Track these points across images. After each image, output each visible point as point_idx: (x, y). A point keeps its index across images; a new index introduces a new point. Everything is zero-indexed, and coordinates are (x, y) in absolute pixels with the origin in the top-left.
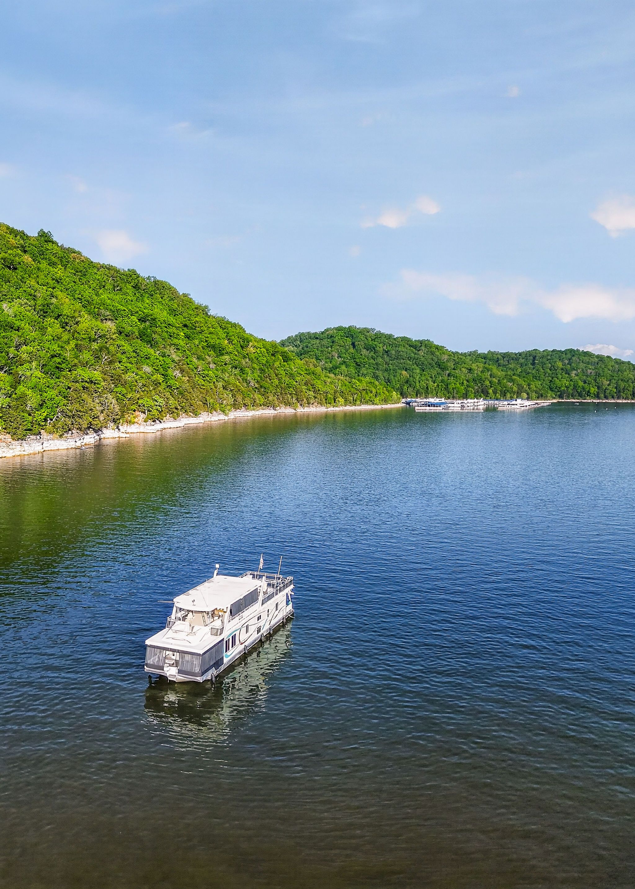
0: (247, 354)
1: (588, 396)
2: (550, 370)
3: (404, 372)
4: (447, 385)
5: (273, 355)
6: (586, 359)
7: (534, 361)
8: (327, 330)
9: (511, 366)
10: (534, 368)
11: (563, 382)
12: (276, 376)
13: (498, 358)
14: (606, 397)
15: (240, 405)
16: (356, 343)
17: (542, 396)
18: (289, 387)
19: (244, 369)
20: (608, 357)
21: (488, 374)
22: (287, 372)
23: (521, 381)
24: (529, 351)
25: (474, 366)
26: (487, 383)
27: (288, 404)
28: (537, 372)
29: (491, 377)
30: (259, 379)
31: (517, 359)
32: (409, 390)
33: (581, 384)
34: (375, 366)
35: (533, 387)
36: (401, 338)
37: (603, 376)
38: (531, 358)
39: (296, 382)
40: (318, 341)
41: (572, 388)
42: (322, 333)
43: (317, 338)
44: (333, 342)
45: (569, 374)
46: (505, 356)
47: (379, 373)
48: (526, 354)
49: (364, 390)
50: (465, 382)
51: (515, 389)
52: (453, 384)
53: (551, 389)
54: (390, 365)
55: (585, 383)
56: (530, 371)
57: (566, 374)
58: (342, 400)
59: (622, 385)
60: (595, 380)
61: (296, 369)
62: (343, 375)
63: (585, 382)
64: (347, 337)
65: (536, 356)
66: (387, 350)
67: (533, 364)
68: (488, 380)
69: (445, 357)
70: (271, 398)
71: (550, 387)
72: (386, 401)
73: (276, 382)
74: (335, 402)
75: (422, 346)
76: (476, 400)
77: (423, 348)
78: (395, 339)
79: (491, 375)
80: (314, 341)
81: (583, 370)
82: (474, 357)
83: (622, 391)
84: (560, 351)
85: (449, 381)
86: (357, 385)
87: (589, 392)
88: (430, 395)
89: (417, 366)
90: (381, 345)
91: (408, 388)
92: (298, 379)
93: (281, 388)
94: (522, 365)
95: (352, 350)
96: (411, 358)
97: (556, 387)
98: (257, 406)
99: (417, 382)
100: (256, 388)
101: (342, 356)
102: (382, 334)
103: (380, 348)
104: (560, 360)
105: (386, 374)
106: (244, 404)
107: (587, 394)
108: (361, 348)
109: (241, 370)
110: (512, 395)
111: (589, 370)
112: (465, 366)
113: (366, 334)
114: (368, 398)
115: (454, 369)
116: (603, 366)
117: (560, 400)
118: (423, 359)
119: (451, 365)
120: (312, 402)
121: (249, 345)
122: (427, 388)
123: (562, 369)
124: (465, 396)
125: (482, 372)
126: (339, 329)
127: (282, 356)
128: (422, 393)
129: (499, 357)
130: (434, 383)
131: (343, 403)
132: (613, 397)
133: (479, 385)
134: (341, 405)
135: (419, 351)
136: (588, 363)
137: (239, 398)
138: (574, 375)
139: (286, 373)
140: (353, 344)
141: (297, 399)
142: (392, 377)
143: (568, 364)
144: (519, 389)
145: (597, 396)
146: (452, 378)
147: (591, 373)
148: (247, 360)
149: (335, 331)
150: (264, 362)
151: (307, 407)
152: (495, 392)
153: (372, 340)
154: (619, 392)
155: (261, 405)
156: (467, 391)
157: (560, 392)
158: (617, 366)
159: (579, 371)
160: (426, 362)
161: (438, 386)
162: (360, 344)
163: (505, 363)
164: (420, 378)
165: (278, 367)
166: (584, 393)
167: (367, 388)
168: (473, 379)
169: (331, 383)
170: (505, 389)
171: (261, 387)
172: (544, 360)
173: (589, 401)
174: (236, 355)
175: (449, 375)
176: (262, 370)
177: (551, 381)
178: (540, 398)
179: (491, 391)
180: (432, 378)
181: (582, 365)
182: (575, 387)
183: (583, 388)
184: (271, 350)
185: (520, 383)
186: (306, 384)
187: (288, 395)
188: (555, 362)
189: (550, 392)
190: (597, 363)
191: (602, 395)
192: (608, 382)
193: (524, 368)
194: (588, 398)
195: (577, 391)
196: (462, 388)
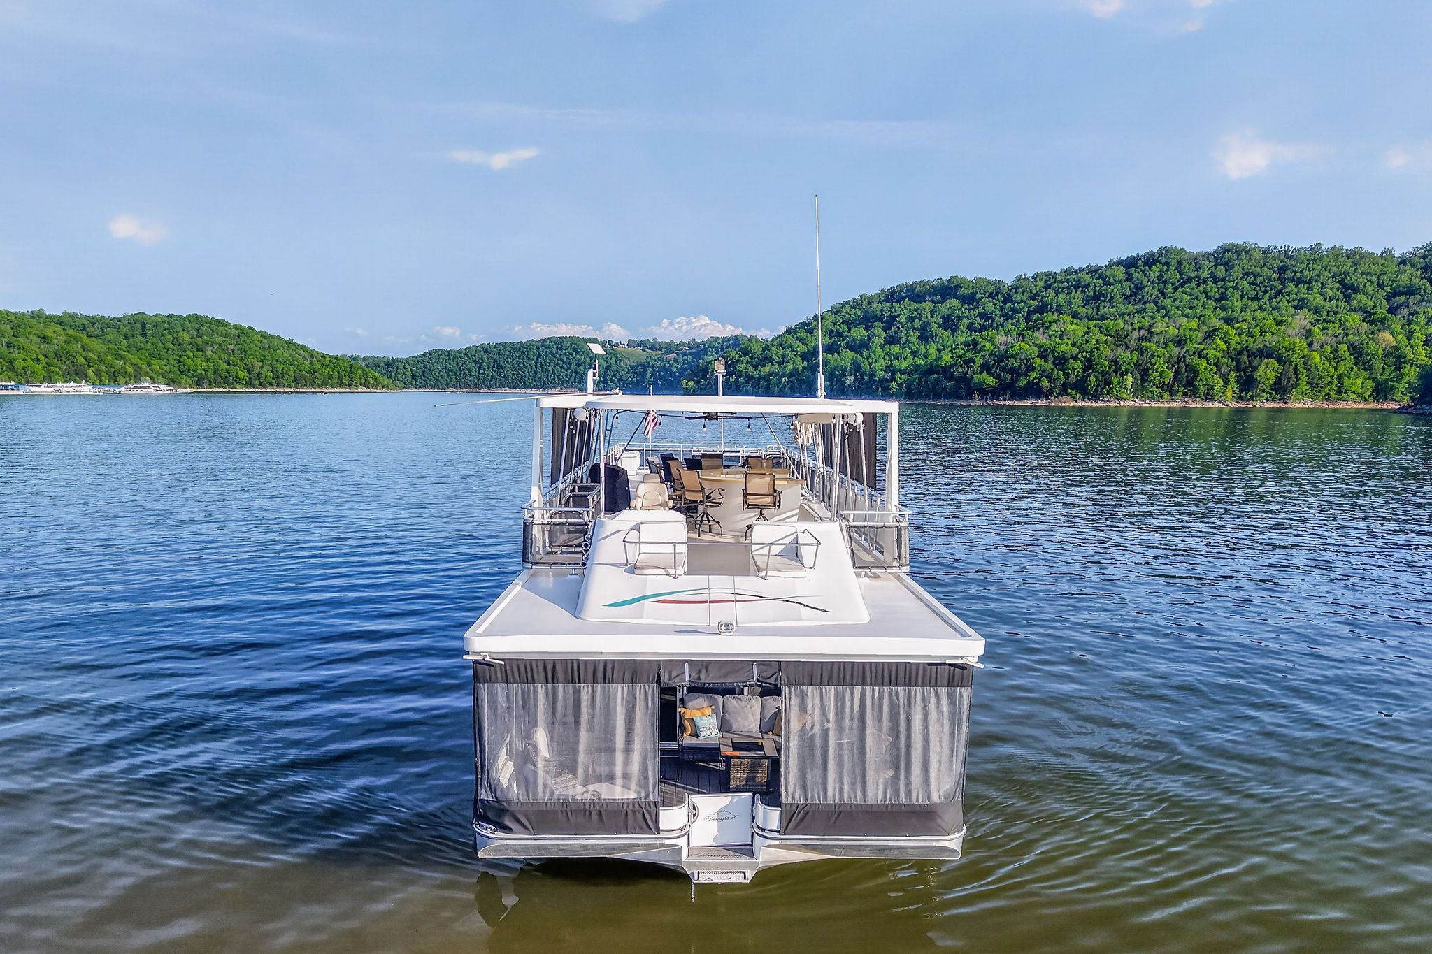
1: (237, 383)
2: (174, 345)
4: (10, 362)
6: (222, 330)
7: (143, 330)
9: (111, 337)
10: (147, 342)
11: (199, 363)
13: (83, 324)
14: (262, 385)
17: (174, 381)
20: (250, 328)
21: (77, 347)
23: (135, 360)
24: (132, 316)
25: (49, 333)
26: (80, 359)
28: (155, 346)
29: (84, 351)
31: (116, 327)
33: (225, 366)
35: (155, 367)
37: (252, 355)
38: (139, 326)
41: (211, 370)
45: (202, 351)
46: (94, 321)
48: (129, 320)
50: (41, 357)
51: (130, 369)
52: (21, 361)
53: (181, 373)
56: (143, 346)
57: (198, 350)
59: (280, 367)
60: (242, 360)
63: (229, 364)
65: (144, 324)
67: (144, 335)
68: (82, 355)
71: (180, 369)
76: (73, 384)
79: (83, 348)
81: (221, 345)
82: (42, 319)
83: (280, 376)
84: (180, 317)
85: (14, 355)
87: (237, 377)
94: (126, 337)
97: (189, 369)
104: (183, 329)
107: (236, 380)
110: (129, 379)
111: (229, 346)
112: (34, 331)
115: (14, 336)
117: (199, 389)
119: (6, 328)
123: (191, 344)
125: (66, 342)
129: (86, 322)
132: (271, 385)
133: (67, 363)
136: (226, 336)
138: (210, 352)
143: (197, 336)
144: (135, 370)
145: (251, 384)
146: (17, 351)
147: (233, 350)
152: (99, 375)
154: (277, 376)
156: (50, 372)
157: (196, 376)
158: (266, 342)
159: (215, 346)
163: (97, 332)
166: (231, 378)
168: (55, 353)
170: (113, 370)
172: (160, 329)
173: (241, 390)
175: (9, 345)
177: (179, 361)
178: (171, 385)
179: (90, 373)
181: (218, 339)
182: (216, 371)
183: (228, 372)
185: (135, 361)
188: (178, 332)
189: (183, 376)
190: (239, 337)
191: (257, 382)
192: (260, 364)
193: (131, 340)
194: (238, 386)
195: (221, 377)
196: (40, 367)
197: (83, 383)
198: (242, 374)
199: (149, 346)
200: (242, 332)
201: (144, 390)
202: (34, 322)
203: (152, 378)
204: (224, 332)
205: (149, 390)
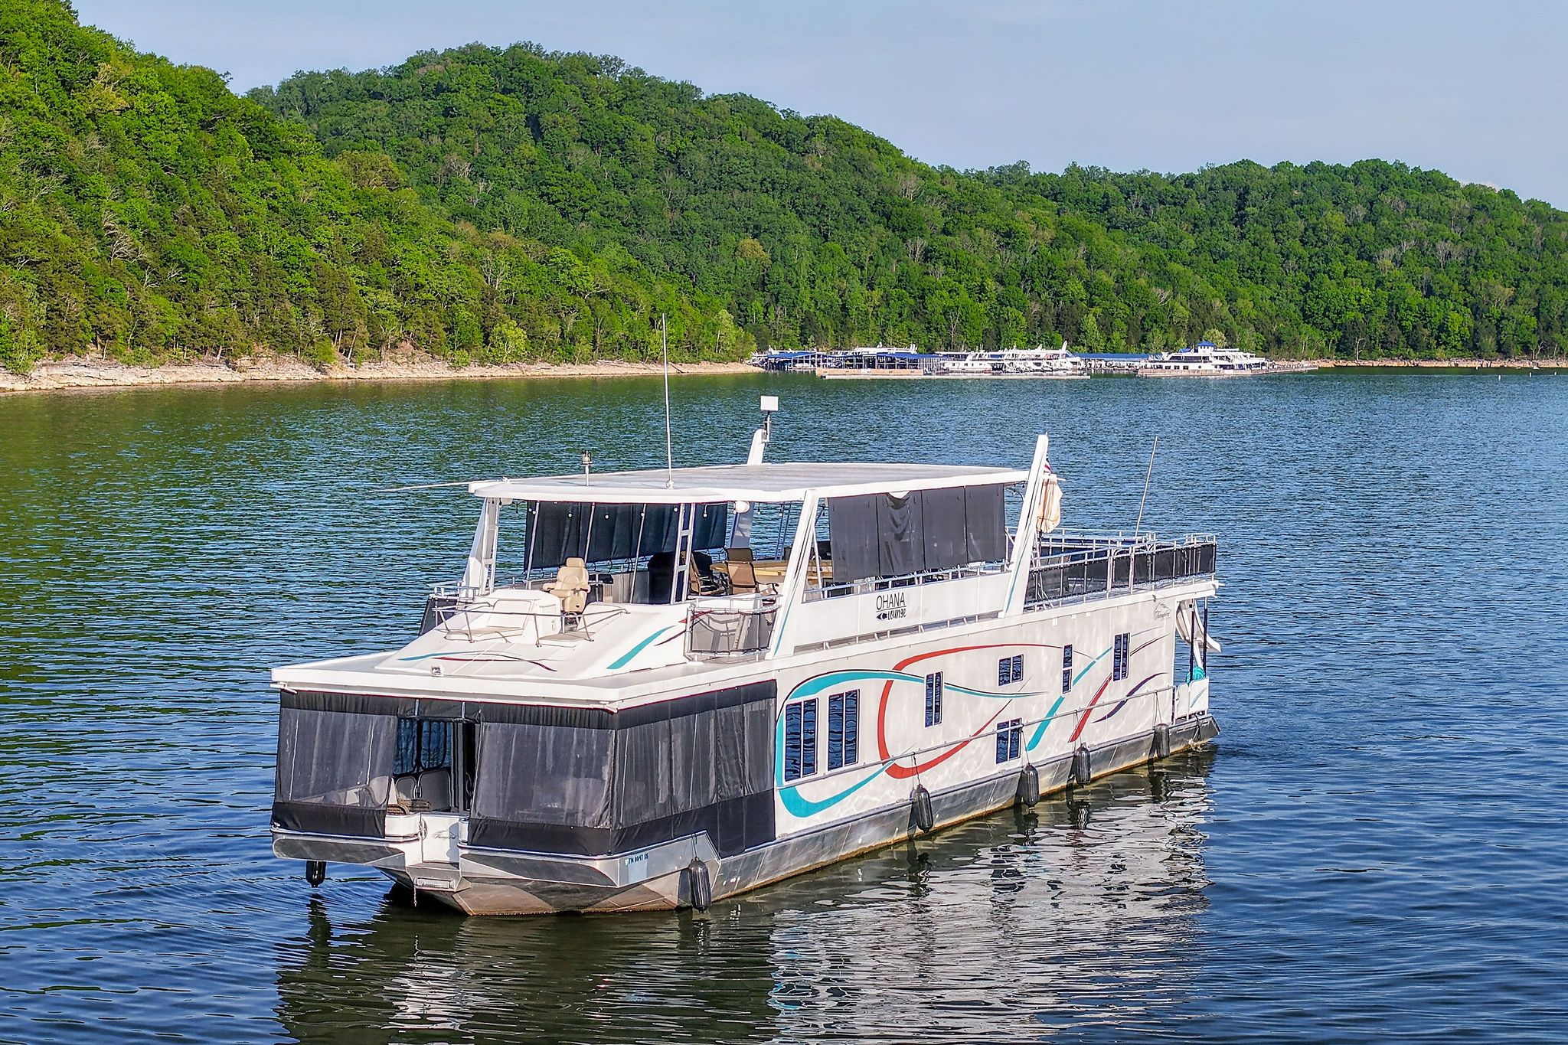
0: (91, 116)
1: (1438, 345)
2: (1304, 243)
3: (748, 242)
4: (922, 297)
5: (206, 125)
6: (1432, 200)
7: (1240, 208)
8: (417, 62)
9: (1160, 228)
10: (1243, 237)
12: (229, 215)
13: (1106, 196)
14: (1502, 350)
15: (81, 335)
16: (546, 119)
17: (1279, 341)
18: (290, 268)
19: (79, 176)
20: (1507, 194)
21: (1075, 255)
22: (275, 203)
23: (1200, 285)
24: (1221, 170)
25: (1022, 221)
26: (1076, 287)
27: (285, 342)
28: (1257, 250)
29: (1088, 267)
30: (154, 224)
31: (1179, 202)
32: (772, 317)
33: (1414, 297)
34: (629, 218)
35: (1245, 304)
36: (726, 98)
37: (1492, 266)
38: (1232, 196)
39: (319, 246)
40: (383, 108)
41: (1382, 312)
42: (400, 73)
43: (376, 96)
44: (446, 113)
45: (1370, 259)
47: (651, 246)
48: (1213, 179)
49: (603, 296)
50: (991, 284)
51: (1183, 312)
52: (945, 293)
53: (1307, 317)
54: (690, 213)
55: (1427, 296)
56: (1230, 247)
57: (1359, 258)
58: (515, 334)
60: (1465, 283)
61: (312, 193)
62: (512, 229)
63: (1429, 292)
64: (505, 91)
65: (1246, 190)
66: (673, 150)
67: (1240, 219)
68: (1080, 277)
69: (912, 183)
70: (211, 315)
71: (1303, 310)
72: (690, 347)
73: (232, 242)
74: (487, 342)
75: (814, 134)
76: (1041, 351)
77: (819, 144)
78: (703, 106)
79: (1088, 258)
80: (369, 105)
81: (1420, 242)
82: (1016, 188)
83: (1556, 324)
84: (1336, 170)
85: (931, 278)
86: (575, 271)
87: (1442, 328)
88: (854, 340)
89: (800, 216)
90: (648, 129)
91: (767, 307)
92: (327, 232)
93: (256, 270)
94: (1196, 224)
95: (529, 149)
96: (773, 183)
97: (1327, 309)
98: (154, 339)
99: (803, 281)
100: (143, 265)
101: (489, 169)
102: (654, 84)
103: (647, 140)
104: (1336, 203)
105: (675, 250)
106: (97, 329)
107: (1438, 338)
108: (568, 138)
109: (68, 181)
110: (1172, 336)
111: (1440, 244)
112: (988, 218)
113: (580, 75)
114: (620, 332)
115: (945, 232)
116: (1490, 230)
117: (1341, 363)
118: (820, 188)
119: (933, 212)
120: (391, 339)
121: (95, 75)
122: (844, 308)
123: (1347, 240)
124: (995, 340)
125: (1055, 244)
126: (473, 56)
127: (248, 133)
128: (826, 330)
129: (1113, 191)
130: (871, 287)
131: (522, 343)
132: (1526, 350)
133: (1043, 296)
134: (517, 357)
135: (803, 154)
136: (1436, 216)
137: (75, 303)
138: (1388, 262)
139: (271, 208)
140: (534, 123)
141: (326, 323)
142: (702, 262)
143: (1366, 219)
144: (1194, 313)
145: (1473, 348)
146: (942, 269)
147: (1449, 255)
148: (93, 140)
149: (457, 67)
150: (171, 151)
151: (370, 356)
152: (1107, 328)
153: (610, 107)
154: (1548, 328)
155: (167, 346)
156: (1000, 321)
157: (1340, 328)
158: (1538, 230)
159: (1406, 246)
160: (833, 202)
161: (886, 299)
162: (563, 124)
163: (1131, 216)
164: (813, 266)
165: (235, 179)
166: (1427, 332)
167: (617, 290)
168: (1023, 274)
169: (469, 259)
170: (1142, 312)
171: (166, 260)
172: (1280, 203)
173: (1446, 364)
174: (41, 116)
175: (928, 255)
176: (165, 192)
177: (1307, 287)
178: (1273, 349)
179: (1090, 322)
180: (862, 268)
181: (1416, 226)
182: (1394, 312)
183: (1423, 314)
184: (199, 102)
185: (1198, 289)
186: (361, 256)
187: (288, 305)
188: (1321, 210)
189: (1306, 328)
190: (1470, 218)
191: (1489, 342)
192: (1509, 292)
193: (1207, 234)
194: (1440, 352)
195: (1402, 328)
196: (982, 307)
197: (1063, 350)
198: (1459, 321)
199: (1244, 248)
200: (1481, 201)
201: (1193, 366)
202: (997, 194)
203: (1229, 334)
204: (1435, 206)
205: (1205, 366)
